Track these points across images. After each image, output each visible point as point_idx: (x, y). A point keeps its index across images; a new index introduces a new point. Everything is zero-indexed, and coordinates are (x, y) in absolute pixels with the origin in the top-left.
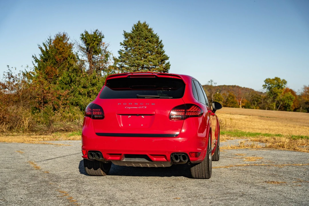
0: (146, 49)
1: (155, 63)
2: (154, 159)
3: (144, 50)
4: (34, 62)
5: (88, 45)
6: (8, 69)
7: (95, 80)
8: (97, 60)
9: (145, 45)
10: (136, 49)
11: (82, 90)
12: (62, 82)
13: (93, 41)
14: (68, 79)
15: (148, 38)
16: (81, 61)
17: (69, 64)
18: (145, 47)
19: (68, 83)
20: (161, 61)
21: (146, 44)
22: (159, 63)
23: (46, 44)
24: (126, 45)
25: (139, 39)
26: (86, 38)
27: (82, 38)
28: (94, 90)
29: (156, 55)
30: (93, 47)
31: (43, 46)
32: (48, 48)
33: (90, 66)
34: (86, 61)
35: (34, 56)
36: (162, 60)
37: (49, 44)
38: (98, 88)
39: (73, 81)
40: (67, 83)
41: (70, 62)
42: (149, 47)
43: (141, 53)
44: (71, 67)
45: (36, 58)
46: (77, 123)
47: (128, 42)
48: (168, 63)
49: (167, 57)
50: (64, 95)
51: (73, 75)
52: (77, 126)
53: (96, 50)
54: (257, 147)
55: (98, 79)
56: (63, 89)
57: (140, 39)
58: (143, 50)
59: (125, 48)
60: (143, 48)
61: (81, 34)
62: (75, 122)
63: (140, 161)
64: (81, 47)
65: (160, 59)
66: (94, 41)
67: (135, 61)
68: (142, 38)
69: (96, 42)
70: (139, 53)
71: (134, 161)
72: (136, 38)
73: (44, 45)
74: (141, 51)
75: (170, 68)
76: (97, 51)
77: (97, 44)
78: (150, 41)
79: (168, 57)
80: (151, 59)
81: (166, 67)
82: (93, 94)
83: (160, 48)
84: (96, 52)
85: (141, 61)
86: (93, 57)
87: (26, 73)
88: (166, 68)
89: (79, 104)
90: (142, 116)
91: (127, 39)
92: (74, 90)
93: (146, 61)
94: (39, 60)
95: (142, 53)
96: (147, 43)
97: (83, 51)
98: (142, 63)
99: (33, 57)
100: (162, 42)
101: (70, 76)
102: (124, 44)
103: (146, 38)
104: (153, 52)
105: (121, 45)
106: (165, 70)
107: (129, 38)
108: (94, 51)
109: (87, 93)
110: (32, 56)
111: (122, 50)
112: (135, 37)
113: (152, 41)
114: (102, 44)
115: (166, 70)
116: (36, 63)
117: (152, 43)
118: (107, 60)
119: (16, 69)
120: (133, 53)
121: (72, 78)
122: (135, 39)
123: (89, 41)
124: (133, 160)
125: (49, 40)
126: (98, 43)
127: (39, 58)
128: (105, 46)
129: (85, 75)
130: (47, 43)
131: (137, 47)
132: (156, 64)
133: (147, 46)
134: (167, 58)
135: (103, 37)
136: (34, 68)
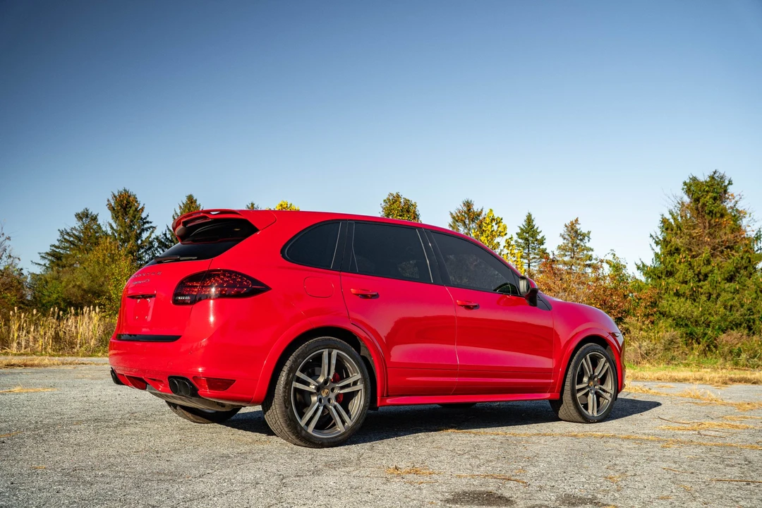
4: (654, 246)
5: (696, 201)
7: (709, 266)
11: (678, 288)
13: (705, 194)
23: (676, 211)
26: (691, 189)
28: (703, 287)
30: (705, 205)
38: (711, 283)
50: (647, 298)
51: (667, 261)
53: (711, 209)
55: (717, 265)
61: (684, 183)
66: (707, 192)
73: (671, 213)
77: (715, 199)
84: (712, 214)
87: (641, 266)
92: (668, 288)
108: (708, 211)
114: (729, 197)
116: (657, 246)
123: (696, 194)
125: (679, 203)
126: (718, 195)
128: (733, 201)
135: (729, 184)
136: (653, 256)
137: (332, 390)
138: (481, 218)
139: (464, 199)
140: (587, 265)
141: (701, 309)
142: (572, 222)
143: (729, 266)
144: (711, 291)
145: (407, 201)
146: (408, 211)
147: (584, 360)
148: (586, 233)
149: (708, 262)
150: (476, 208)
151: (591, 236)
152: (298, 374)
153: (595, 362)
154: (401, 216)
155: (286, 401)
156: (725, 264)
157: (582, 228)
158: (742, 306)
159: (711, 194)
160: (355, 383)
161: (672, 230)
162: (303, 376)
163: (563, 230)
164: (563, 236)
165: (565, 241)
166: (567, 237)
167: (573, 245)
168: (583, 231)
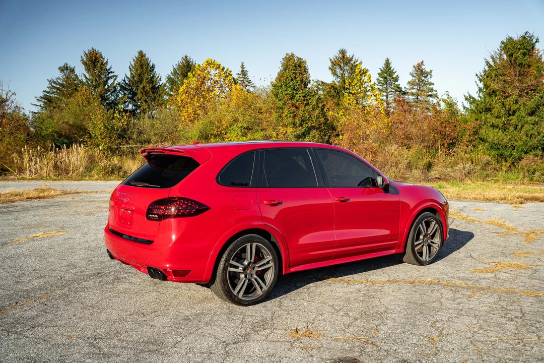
4: (478, 82)
5: (510, 56)
7: (517, 105)
11: (494, 121)
23: (496, 55)
28: (512, 121)
32: (498, 61)
38: (517, 118)
61: (502, 42)
66: (519, 49)
73: (492, 58)
76: (522, 63)
77: (524, 54)
84: (522, 65)
87: (468, 97)
90: (129, 212)
99: (477, 75)
108: (518, 64)
114: (536, 52)
123: (511, 51)
128: (539, 54)
129: (499, 99)
135: (536, 42)
136: (477, 90)
137: (254, 268)
138: (352, 62)
139: (340, 48)
140: (429, 95)
141: (509, 137)
142: (418, 64)
143: (531, 104)
144: (517, 124)
145: (299, 59)
146: (300, 66)
147: (420, 225)
148: (429, 71)
149: (517, 102)
150: (348, 55)
151: (432, 74)
152: (232, 262)
153: (428, 224)
154: (294, 70)
155: (224, 281)
156: (529, 103)
157: (426, 68)
158: (539, 134)
159: (521, 51)
160: (268, 263)
161: (491, 78)
162: (234, 263)
163: (412, 70)
164: (412, 75)
165: (414, 78)
166: (415, 75)
167: (419, 81)
168: (427, 71)
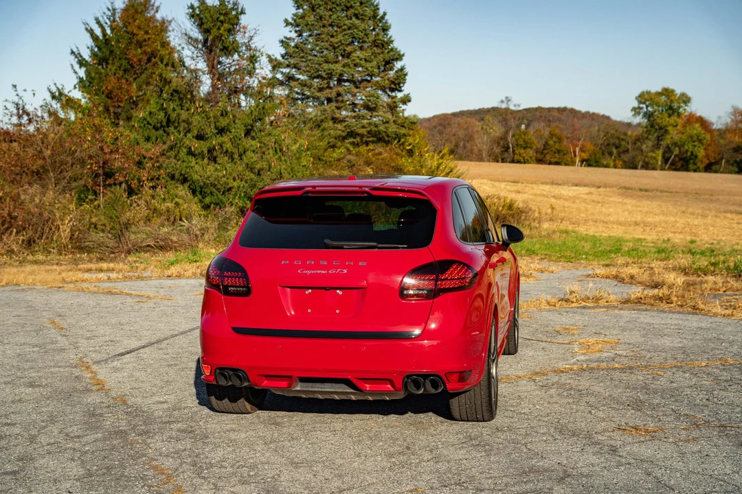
0: (347, 34)
1: (370, 68)
2: (366, 387)
3: (342, 38)
4: (77, 67)
5: (206, 31)
6: (15, 93)
7: (226, 118)
8: (229, 68)
9: (345, 25)
10: (323, 36)
11: (196, 145)
12: (146, 123)
13: (219, 24)
14: (161, 116)
15: (351, 7)
16: (191, 71)
17: (161, 81)
18: (345, 30)
19: (162, 126)
20: (384, 63)
21: (347, 22)
22: (379, 68)
23: (104, 19)
24: (298, 26)
25: (331, 10)
26: (202, 16)
27: (192, 16)
28: (223, 145)
29: (371, 49)
30: (219, 38)
31: (97, 26)
32: (108, 31)
33: (212, 83)
34: (202, 72)
35: (75, 50)
36: (387, 63)
37: (109, 19)
38: (233, 140)
39: (172, 120)
40: (159, 125)
41: (164, 75)
42: (355, 30)
43: (336, 45)
44: (167, 87)
45: (81, 56)
46: (184, 228)
47: (302, 17)
48: (402, 69)
49: (399, 55)
50: (152, 156)
51: (172, 107)
52: (185, 237)
53: (226, 45)
54: (607, 302)
55: (234, 116)
56: (148, 139)
57: (334, 10)
58: (340, 37)
59: (296, 32)
60: (341, 32)
61: (189, 5)
62: (182, 226)
63: (333, 390)
64: (190, 38)
65: (382, 59)
66: (221, 22)
67: (320, 64)
68: (338, 8)
69: (226, 26)
70: (330, 45)
71: (320, 390)
72: (322, 8)
73: (98, 22)
74: (336, 40)
75: (405, 80)
76: (228, 47)
77: (229, 31)
78: (356, 16)
79: (402, 53)
80: (361, 60)
81: (396, 79)
82: (221, 153)
83: (382, 31)
84: (227, 51)
85: (337, 65)
86: (220, 63)
87: (57, 94)
88: (396, 82)
89: (189, 179)
90: (338, 291)
91: (301, 11)
92: (176, 144)
93: (349, 65)
94: (86, 62)
95: (339, 46)
96: (351, 21)
97: (195, 47)
98: (338, 71)
99: (73, 52)
100: (386, 18)
101: (165, 109)
102: (293, 22)
103: (348, 8)
104: (364, 42)
105: (286, 26)
106: (395, 85)
107: (305, 7)
108: (222, 47)
109: (206, 152)
110: (70, 52)
111: (289, 39)
112: (320, 6)
113: (362, 15)
114: (242, 30)
115: (397, 86)
116: (80, 68)
117: (363, 20)
118: (254, 68)
119: (34, 94)
120: (317, 45)
121: (169, 115)
122: (321, 11)
123: (209, 23)
124: (318, 388)
125: (109, 10)
126: (231, 27)
127: (86, 55)
128: (247, 35)
129: (200, 107)
130: (105, 17)
131: (325, 30)
132: (373, 71)
133: (349, 28)
134: (399, 57)
135: (242, 13)
136: (76, 81)
141: (224, 172)
144: (234, 151)
156: (242, 116)
